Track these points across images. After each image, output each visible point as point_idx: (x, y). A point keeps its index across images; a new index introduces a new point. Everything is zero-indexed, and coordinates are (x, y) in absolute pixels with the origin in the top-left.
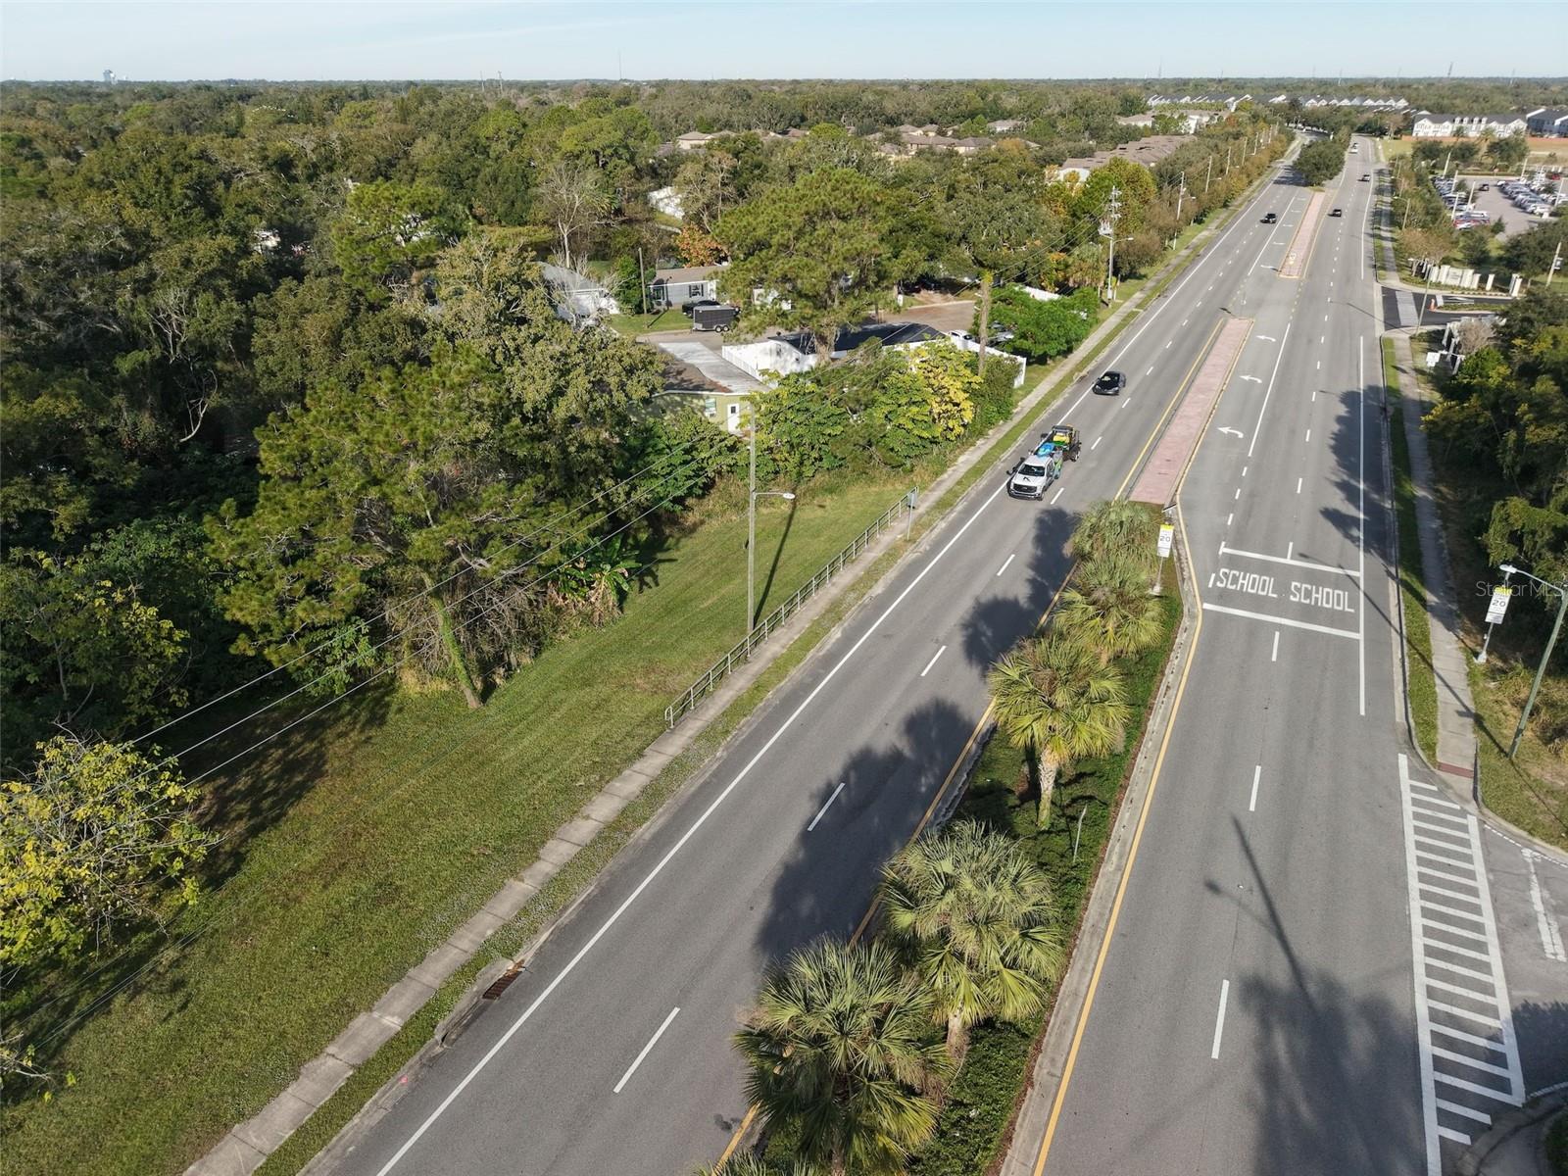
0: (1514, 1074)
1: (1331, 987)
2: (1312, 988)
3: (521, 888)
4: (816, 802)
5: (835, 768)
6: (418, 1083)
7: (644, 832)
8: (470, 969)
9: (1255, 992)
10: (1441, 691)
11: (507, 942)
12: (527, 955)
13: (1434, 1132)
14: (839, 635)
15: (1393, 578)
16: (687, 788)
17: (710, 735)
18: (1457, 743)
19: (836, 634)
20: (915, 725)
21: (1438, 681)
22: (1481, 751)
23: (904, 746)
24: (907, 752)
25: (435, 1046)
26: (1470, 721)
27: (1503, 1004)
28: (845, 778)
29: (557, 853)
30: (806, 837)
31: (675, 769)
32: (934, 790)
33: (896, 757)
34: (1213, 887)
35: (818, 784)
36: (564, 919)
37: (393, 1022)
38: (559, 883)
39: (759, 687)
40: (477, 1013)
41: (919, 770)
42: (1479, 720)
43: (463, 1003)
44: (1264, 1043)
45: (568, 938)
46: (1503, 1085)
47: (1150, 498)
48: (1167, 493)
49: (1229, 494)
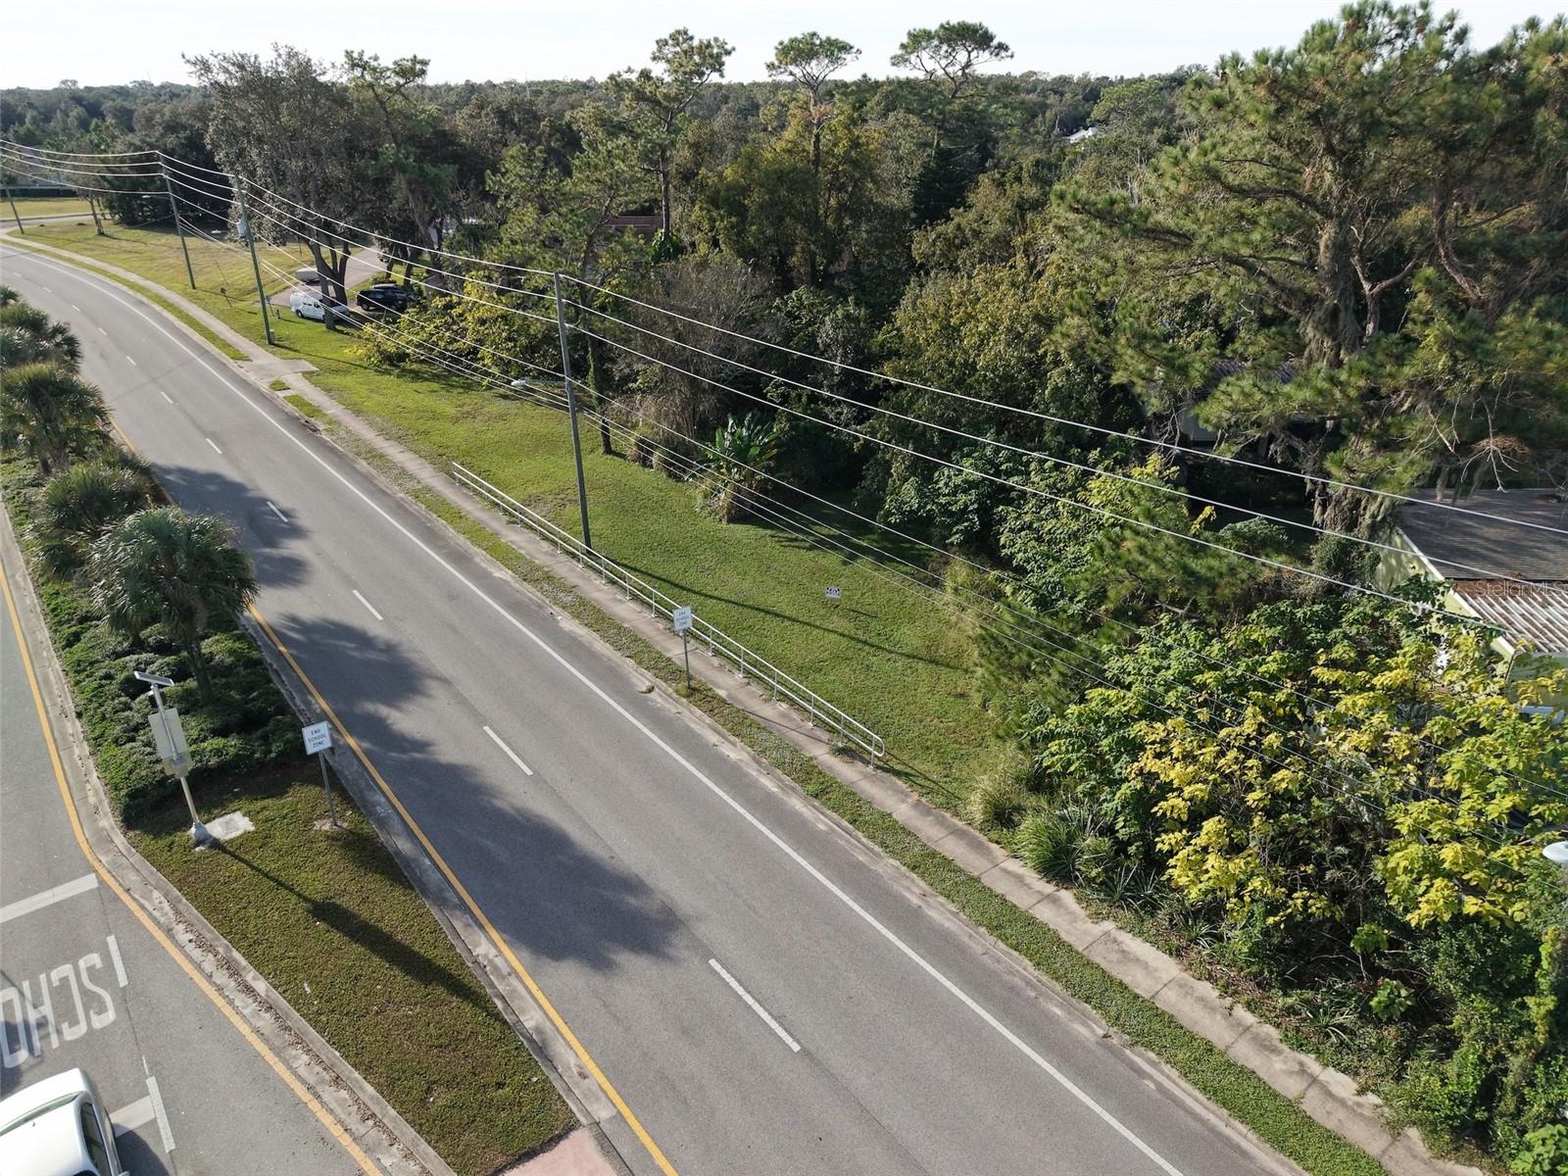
5: (308, 523)
6: (290, 415)
8: (335, 423)
19: (501, 573)
20: (293, 563)
23: (281, 552)
25: (304, 418)
28: (291, 522)
31: (404, 477)
33: (270, 544)
36: (330, 442)
38: (355, 441)
40: (307, 425)
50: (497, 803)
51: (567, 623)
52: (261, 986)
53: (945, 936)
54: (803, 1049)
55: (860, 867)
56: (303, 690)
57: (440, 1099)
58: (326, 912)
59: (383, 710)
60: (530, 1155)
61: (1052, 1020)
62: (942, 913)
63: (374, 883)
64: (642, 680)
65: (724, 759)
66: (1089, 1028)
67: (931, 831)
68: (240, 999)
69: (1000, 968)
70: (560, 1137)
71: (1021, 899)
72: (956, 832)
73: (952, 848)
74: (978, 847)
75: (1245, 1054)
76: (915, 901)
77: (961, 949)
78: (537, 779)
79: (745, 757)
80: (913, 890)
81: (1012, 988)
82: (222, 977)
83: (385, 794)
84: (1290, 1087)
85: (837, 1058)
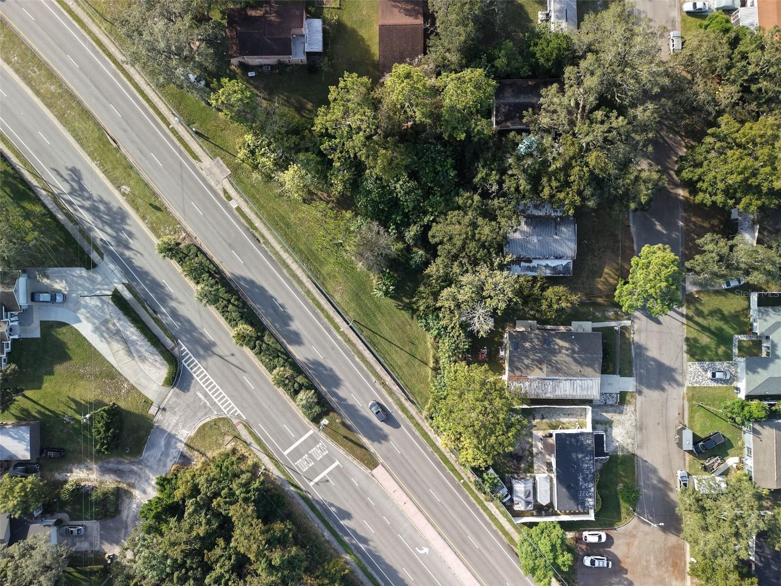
0: (185, 365)
1: (210, 356)
2: (210, 352)
3: (278, 248)
4: (280, 303)
5: (290, 311)
6: (245, 227)
7: (285, 271)
8: (263, 237)
9: (214, 344)
10: (258, 448)
11: (267, 242)
12: (263, 245)
13: (184, 347)
15: (306, 492)
16: (295, 283)
17: (308, 292)
18: (244, 433)
19: (339, 338)
20: (296, 334)
21: (262, 451)
22: (239, 434)
23: (290, 328)
24: (288, 328)
25: (251, 230)
26: (248, 442)
27: (194, 375)
28: (285, 312)
29: (285, 256)
30: (272, 297)
31: (300, 282)
32: (274, 325)
33: (287, 324)
34: (233, 355)
35: (286, 306)
36: (269, 252)
37: (257, 225)
38: (276, 253)
39: (323, 310)
40: (255, 236)
41: (281, 326)
42: (248, 445)
43: (257, 234)
44: (205, 337)
45: (265, 253)
46: (186, 362)
47: (379, 471)
48: (380, 479)
49: (372, 499)
51: (357, 359)
52: (341, 448)
54: (401, 453)
57: (365, 461)
58: (345, 437)
59: (336, 390)
60: (376, 467)
61: (427, 449)
62: (417, 433)
63: (348, 432)
64: (374, 379)
66: (430, 449)
67: (417, 418)
68: (341, 450)
70: (378, 466)
71: (427, 431)
72: (421, 418)
73: (420, 421)
74: (423, 421)
75: (446, 453)
78: (362, 407)
82: (336, 446)
83: (343, 412)
84: (448, 457)
85: (404, 454)
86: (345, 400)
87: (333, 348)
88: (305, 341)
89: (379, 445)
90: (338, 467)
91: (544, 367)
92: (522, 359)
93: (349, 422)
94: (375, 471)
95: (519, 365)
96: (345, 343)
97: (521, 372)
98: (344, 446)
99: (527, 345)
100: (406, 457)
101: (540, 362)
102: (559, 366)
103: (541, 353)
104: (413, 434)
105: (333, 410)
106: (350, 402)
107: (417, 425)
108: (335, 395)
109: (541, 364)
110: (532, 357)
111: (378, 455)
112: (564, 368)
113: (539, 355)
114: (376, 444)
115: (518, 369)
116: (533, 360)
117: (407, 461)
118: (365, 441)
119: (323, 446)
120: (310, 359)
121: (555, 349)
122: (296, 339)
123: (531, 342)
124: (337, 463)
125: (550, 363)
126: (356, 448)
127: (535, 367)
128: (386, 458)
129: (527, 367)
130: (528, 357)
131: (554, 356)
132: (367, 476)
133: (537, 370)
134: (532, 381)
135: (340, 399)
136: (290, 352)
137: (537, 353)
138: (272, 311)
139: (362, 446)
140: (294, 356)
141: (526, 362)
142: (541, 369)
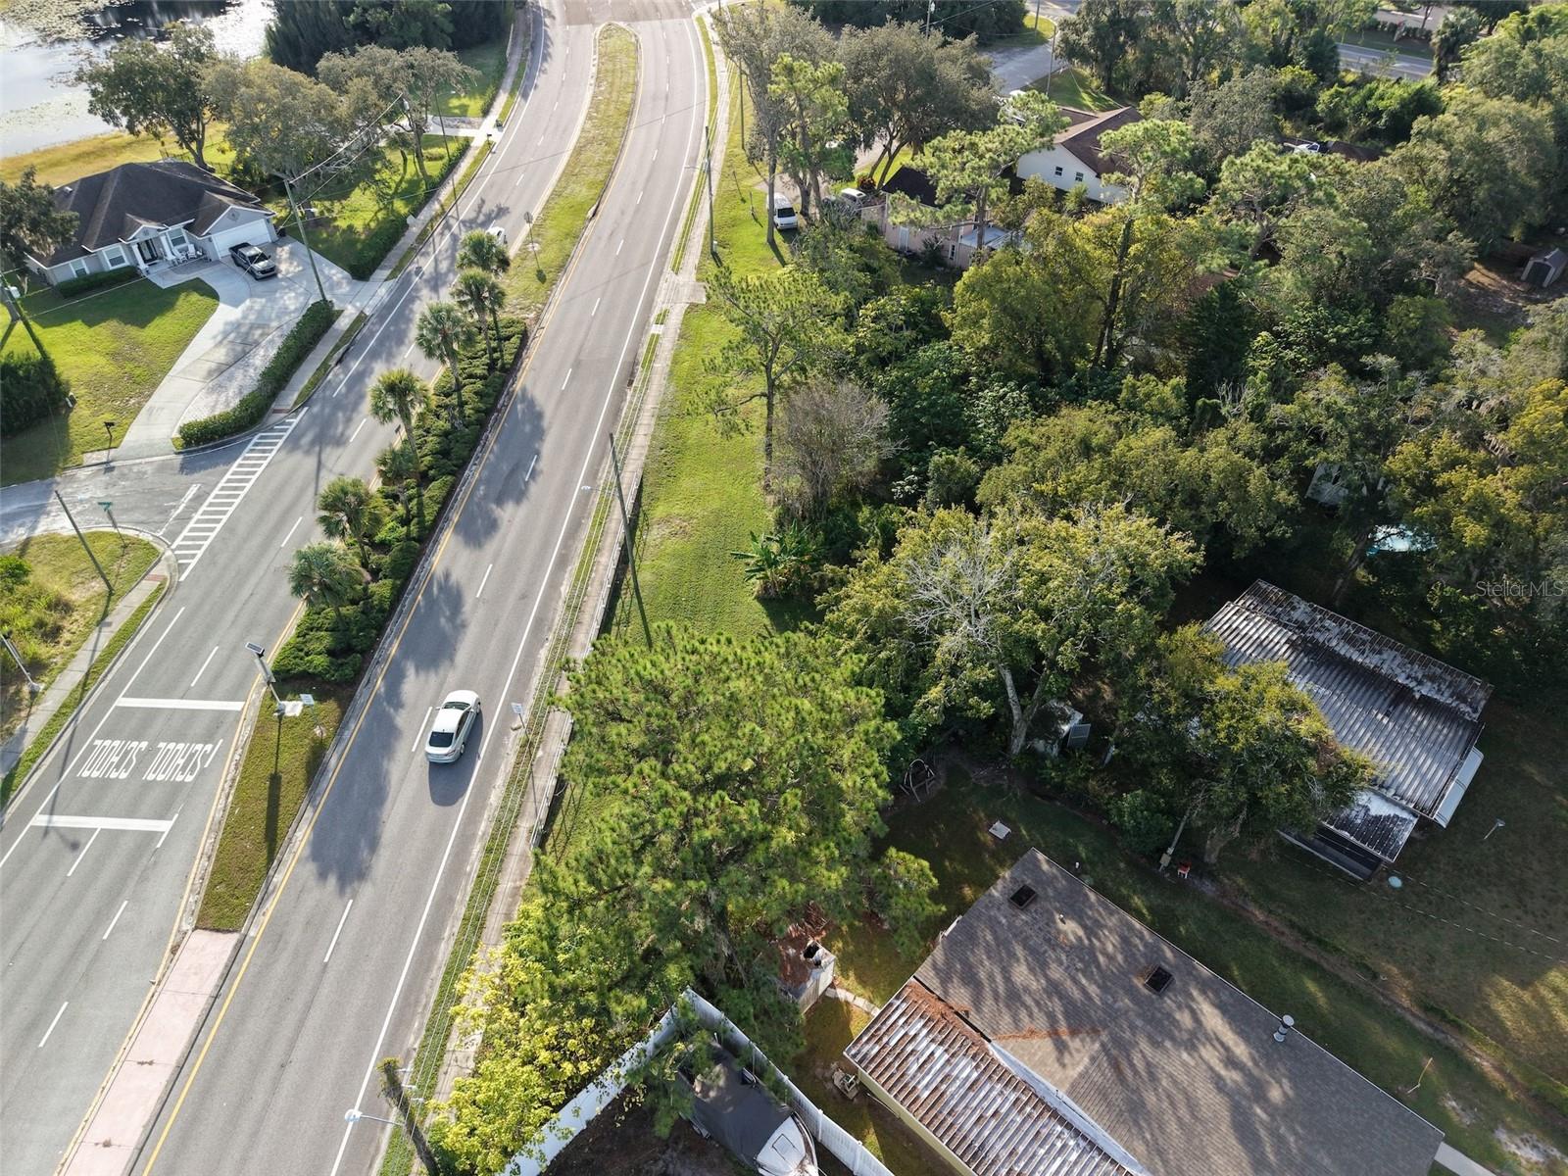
0: (254, 441)
1: (308, 453)
2: (316, 448)
3: (650, 405)
4: (538, 468)
5: (534, 488)
6: (636, 358)
8: (647, 381)
10: (103, 647)
11: (641, 391)
12: (630, 392)
14: (562, 589)
18: (132, 601)
19: (565, 589)
20: (492, 526)
21: (97, 654)
22: (123, 595)
23: (497, 512)
24: (493, 506)
25: (639, 366)
26: (108, 621)
27: (238, 462)
28: (526, 484)
30: (537, 453)
31: (618, 467)
32: (476, 488)
33: (500, 501)
35: (540, 479)
36: (626, 403)
37: (656, 366)
38: (636, 411)
40: (632, 374)
41: (485, 497)
42: (99, 623)
43: (639, 375)
45: (618, 400)
47: (210, 950)
48: (175, 977)
49: (69, 1021)
50: (385, 763)
51: (544, 652)
52: (231, 798)
53: (432, 959)
54: (326, 964)
55: (451, 900)
56: (396, 636)
57: (220, 889)
58: (275, 780)
60: (218, 931)
61: (409, 1025)
63: (301, 775)
65: (486, 797)
67: (499, 905)
68: (222, 801)
69: (427, 989)
70: (229, 931)
72: (507, 915)
73: (494, 922)
74: (504, 931)
76: (446, 934)
77: (428, 970)
78: (412, 756)
79: (495, 804)
80: (453, 928)
81: (417, 1002)
82: (227, 786)
83: (356, 724)
85: (330, 975)
86: (399, 705)
87: (525, 597)
88: (491, 546)
89: (312, 882)
90: (152, 836)
91: (1083, 1053)
92: (1012, 955)
93: (334, 761)
94: (202, 938)
95: (986, 969)
96: (561, 606)
97: (977, 1002)
98: (241, 799)
99: (1070, 928)
100: (325, 990)
101: (1079, 1019)
102: (1150, 1098)
103: (1103, 988)
104: (432, 937)
105: (346, 702)
106: (401, 719)
107: (475, 925)
108: (395, 678)
109: (1074, 1033)
110: (1056, 973)
111: (271, 906)
112: (1173, 1127)
113: (1093, 990)
114: (311, 868)
115: (971, 980)
116: (1054, 989)
117: (308, 1007)
118: (300, 838)
119: (205, 757)
120: (453, 579)
121: (1175, 1023)
122: (477, 532)
123: (1090, 932)
124: (164, 826)
125: (1116, 1057)
126: (257, 829)
127: (1041, 1022)
128: (275, 936)
129: (1013, 998)
130: (1039, 964)
131: (1156, 1044)
132: (163, 935)
133: (1044, 1046)
134: (991, 1071)
135: (393, 696)
136: (437, 541)
137: (1090, 977)
138: (505, 468)
139: (273, 840)
140: (433, 552)
141: (1021, 974)
142: (1061, 1047)
